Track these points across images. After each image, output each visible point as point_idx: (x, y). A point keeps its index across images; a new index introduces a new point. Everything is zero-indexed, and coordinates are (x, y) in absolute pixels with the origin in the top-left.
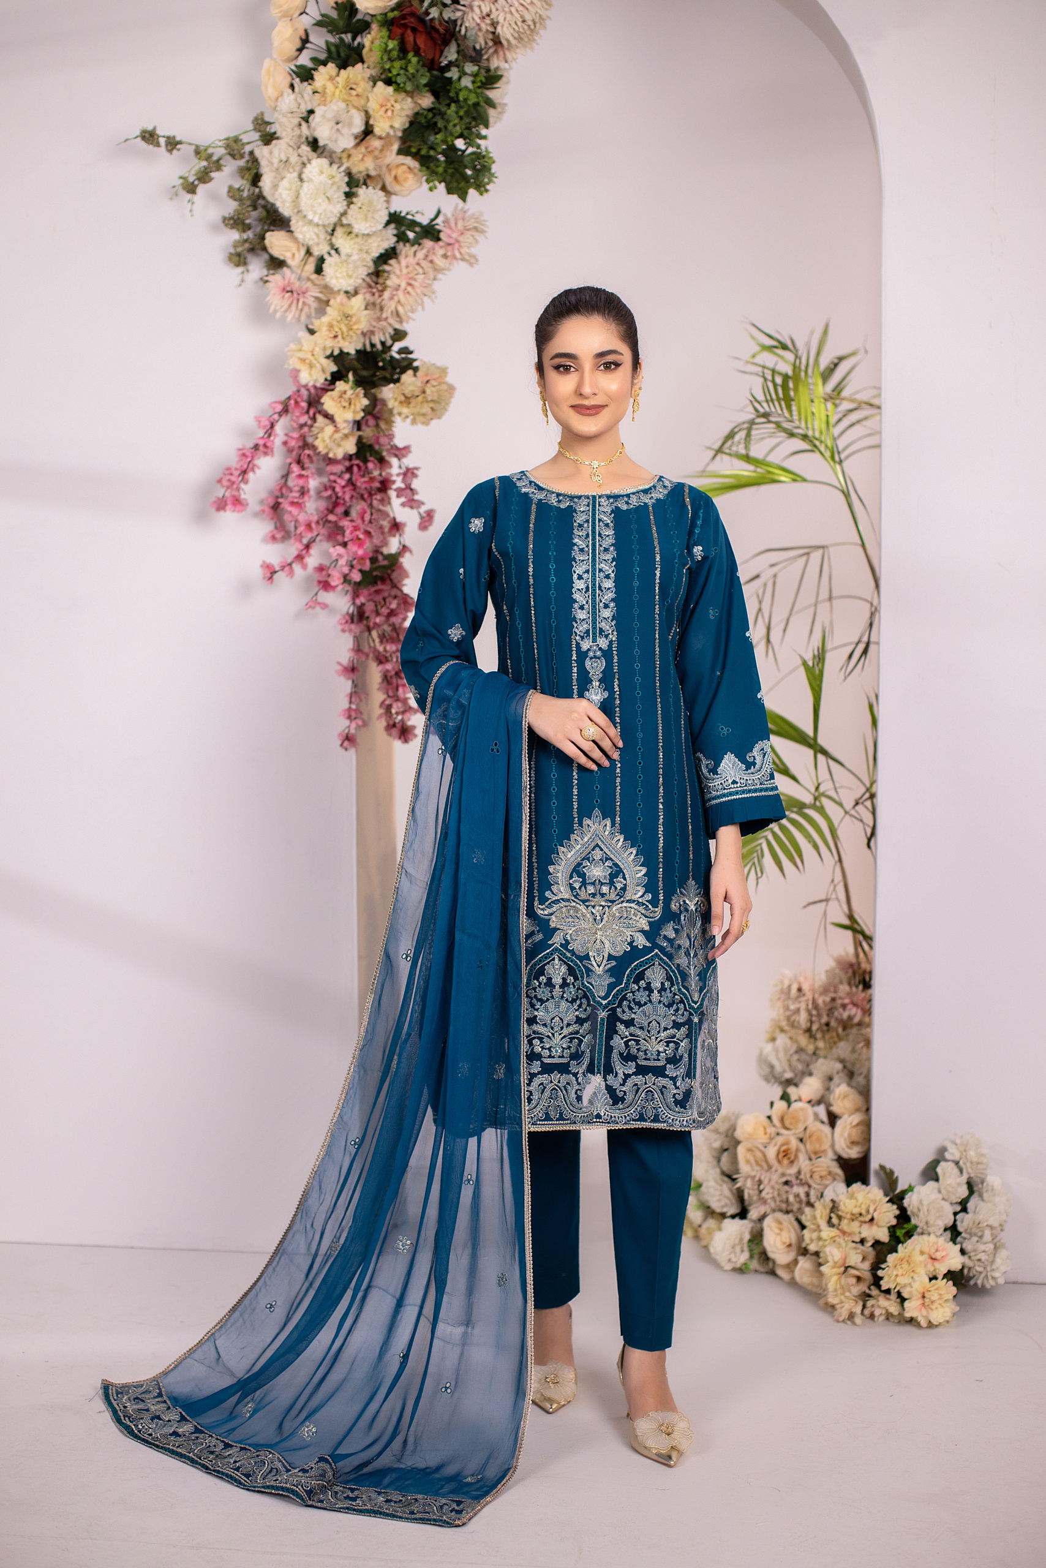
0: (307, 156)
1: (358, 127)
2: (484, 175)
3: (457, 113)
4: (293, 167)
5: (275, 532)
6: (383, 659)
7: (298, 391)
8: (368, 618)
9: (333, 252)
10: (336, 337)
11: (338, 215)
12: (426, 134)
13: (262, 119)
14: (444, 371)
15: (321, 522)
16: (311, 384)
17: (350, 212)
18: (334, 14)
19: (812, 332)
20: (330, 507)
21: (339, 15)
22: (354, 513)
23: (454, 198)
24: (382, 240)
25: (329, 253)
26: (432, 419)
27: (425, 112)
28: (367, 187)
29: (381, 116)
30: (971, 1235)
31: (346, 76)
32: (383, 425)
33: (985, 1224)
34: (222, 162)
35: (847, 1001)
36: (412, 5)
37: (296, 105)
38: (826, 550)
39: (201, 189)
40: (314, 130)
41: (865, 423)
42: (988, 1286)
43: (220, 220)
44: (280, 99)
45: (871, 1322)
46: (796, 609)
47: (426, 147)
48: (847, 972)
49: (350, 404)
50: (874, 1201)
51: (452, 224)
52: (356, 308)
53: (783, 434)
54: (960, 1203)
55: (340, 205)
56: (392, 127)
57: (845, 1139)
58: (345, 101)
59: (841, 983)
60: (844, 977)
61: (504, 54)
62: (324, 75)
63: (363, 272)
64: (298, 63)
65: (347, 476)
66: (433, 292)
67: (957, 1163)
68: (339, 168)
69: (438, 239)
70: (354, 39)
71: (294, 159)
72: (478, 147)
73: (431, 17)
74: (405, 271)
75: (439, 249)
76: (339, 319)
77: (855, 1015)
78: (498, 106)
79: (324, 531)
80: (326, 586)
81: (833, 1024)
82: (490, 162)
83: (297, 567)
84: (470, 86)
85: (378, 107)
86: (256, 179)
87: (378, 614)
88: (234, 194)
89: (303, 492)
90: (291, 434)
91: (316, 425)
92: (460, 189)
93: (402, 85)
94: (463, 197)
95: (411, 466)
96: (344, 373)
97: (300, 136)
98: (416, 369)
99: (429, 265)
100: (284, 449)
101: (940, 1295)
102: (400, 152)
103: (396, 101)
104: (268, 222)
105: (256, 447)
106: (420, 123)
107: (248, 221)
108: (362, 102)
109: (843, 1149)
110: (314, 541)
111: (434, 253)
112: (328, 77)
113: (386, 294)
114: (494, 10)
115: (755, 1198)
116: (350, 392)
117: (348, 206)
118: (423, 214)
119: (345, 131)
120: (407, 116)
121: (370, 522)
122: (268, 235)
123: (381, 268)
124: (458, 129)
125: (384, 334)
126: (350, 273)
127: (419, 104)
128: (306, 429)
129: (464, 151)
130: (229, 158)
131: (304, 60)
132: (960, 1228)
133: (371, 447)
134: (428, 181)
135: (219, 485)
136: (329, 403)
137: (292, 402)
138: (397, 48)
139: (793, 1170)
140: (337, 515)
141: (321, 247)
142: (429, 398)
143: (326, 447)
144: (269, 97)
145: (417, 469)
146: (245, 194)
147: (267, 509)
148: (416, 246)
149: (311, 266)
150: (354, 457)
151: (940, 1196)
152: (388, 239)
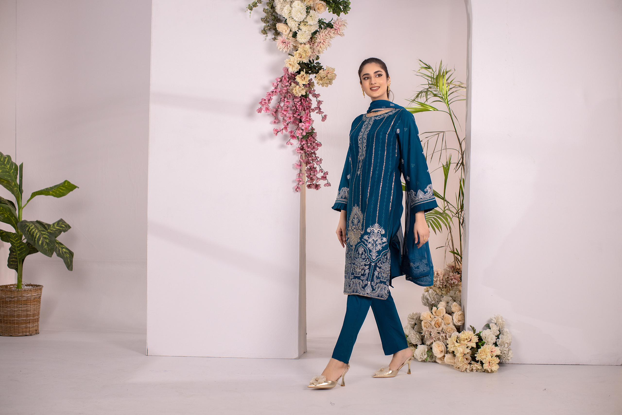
2: (346, 8)
4: (288, 3)
5: (274, 120)
6: (310, 163)
9: (300, 30)
10: (301, 58)
11: (303, 18)
14: (334, 70)
16: (292, 72)
17: (307, 18)
19: (437, 64)
23: (336, 15)
26: (329, 85)
28: (312, 10)
30: (502, 345)
32: (312, 87)
33: (505, 342)
35: (452, 278)
38: (445, 133)
39: (254, 9)
41: (457, 93)
43: (260, 19)
45: (472, 372)
46: (434, 152)
48: (452, 269)
49: (304, 79)
50: (470, 335)
51: (337, 23)
52: (307, 48)
53: (432, 95)
54: (497, 336)
55: (304, 15)
57: (457, 320)
59: (450, 272)
63: (309, 37)
66: (331, 44)
67: (496, 324)
68: (304, 3)
69: (332, 28)
74: (322, 37)
75: (332, 31)
76: (302, 52)
77: (456, 282)
80: (293, 137)
81: (448, 285)
82: (349, 4)
86: (273, 6)
87: (308, 148)
88: (265, 11)
89: (288, 107)
90: (283, 88)
91: (292, 86)
92: (338, 12)
94: (338, 15)
95: (320, 100)
96: (302, 69)
98: (324, 69)
99: (329, 36)
101: (495, 361)
104: (277, 20)
105: (273, 92)
107: (268, 20)
109: (456, 322)
110: (289, 123)
111: (330, 32)
113: (316, 44)
115: (429, 338)
116: (304, 75)
117: (307, 16)
118: (327, 20)
122: (277, 24)
123: (314, 36)
125: (313, 57)
126: (305, 37)
128: (288, 87)
132: (498, 343)
134: (328, 9)
135: (260, 104)
136: (298, 79)
137: (284, 78)
139: (440, 329)
141: (296, 29)
142: (329, 78)
143: (296, 92)
145: (322, 101)
146: (269, 11)
147: (273, 113)
148: (325, 30)
149: (291, 35)
150: (304, 96)
151: (491, 333)
152: (316, 28)
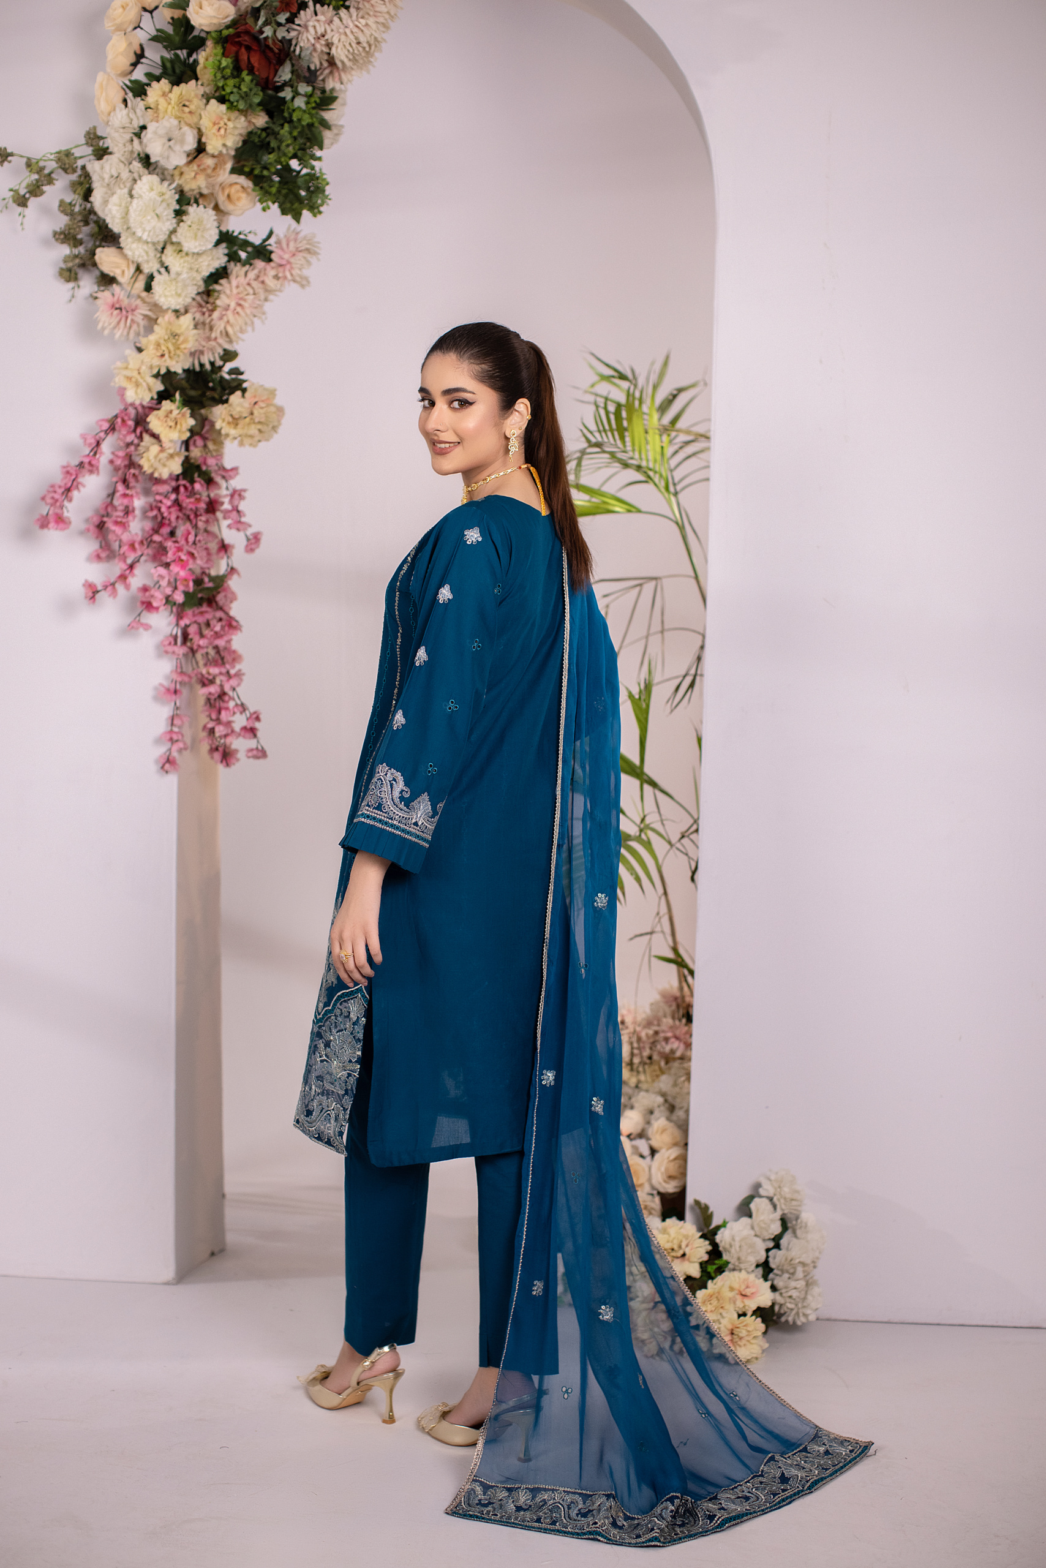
0: (139, 173)
1: (191, 144)
2: (317, 197)
3: (290, 133)
4: (124, 183)
5: (100, 551)
6: (206, 682)
7: (126, 409)
8: (191, 640)
9: (163, 270)
10: (163, 356)
11: (168, 233)
12: (260, 154)
13: (95, 134)
14: (272, 393)
15: (145, 542)
16: (137, 403)
17: (179, 230)
18: (170, 30)
19: (653, 363)
20: (156, 527)
21: (174, 30)
22: (179, 533)
23: (289, 218)
24: (212, 259)
25: (159, 272)
26: (259, 441)
27: (259, 132)
28: (198, 205)
29: (214, 134)
30: (783, 1271)
31: (179, 93)
32: (211, 446)
33: (797, 1261)
34: (53, 175)
35: (669, 1034)
36: (247, 23)
37: (128, 121)
38: (659, 581)
39: (33, 202)
40: (146, 146)
41: (701, 456)
42: (799, 1323)
43: (51, 234)
44: (112, 114)
47: (259, 166)
48: (670, 1006)
49: (176, 423)
50: (686, 1237)
51: (284, 246)
52: (184, 327)
53: (617, 465)
54: (773, 1239)
55: (169, 223)
56: (224, 145)
57: (662, 1174)
58: (177, 117)
59: (665, 1016)
60: (668, 1011)
61: (340, 75)
62: (157, 91)
63: (192, 291)
64: (133, 78)
65: (173, 496)
66: (264, 313)
67: (771, 1199)
68: (170, 185)
69: (270, 260)
70: (190, 55)
71: (125, 175)
72: (313, 168)
73: (264, 35)
74: (235, 291)
75: (270, 270)
76: (166, 337)
77: (678, 1048)
78: (333, 128)
79: (150, 551)
80: (148, 606)
81: (655, 1057)
82: (324, 183)
83: (120, 587)
84: (303, 106)
85: (211, 125)
86: (87, 194)
87: (202, 636)
88: (65, 208)
89: (128, 511)
90: (117, 453)
91: (142, 444)
92: (293, 210)
93: (235, 104)
94: (297, 217)
95: (238, 487)
96: (172, 391)
97: (132, 152)
98: (244, 391)
99: (260, 285)
100: (110, 467)
101: (748, 1331)
102: (233, 171)
103: (229, 120)
104: (100, 238)
105: (81, 465)
106: (253, 142)
107: (79, 236)
108: (195, 119)
109: (660, 1183)
110: (138, 561)
111: (265, 274)
112: (161, 93)
113: (216, 315)
114: (329, 31)
116: (176, 412)
117: (178, 224)
118: (255, 234)
119: (177, 148)
120: (241, 135)
121: (194, 543)
122: (98, 251)
123: (211, 288)
124: (291, 149)
125: (213, 353)
126: (179, 291)
127: (254, 124)
128: (132, 448)
129: (299, 172)
130: (60, 171)
131: (139, 74)
132: (772, 1265)
133: (198, 468)
134: (261, 201)
135: (43, 503)
136: (155, 422)
137: (119, 420)
138: (231, 66)
140: (162, 536)
141: (151, 264)
142: (257, 420)
143: (152, 466)
144: (102, 111)
145: (245, 491)
146: (77, 209)
147: (92, 528)
148: (247, 267)
149: (141, 284)
150: (181, 477)
151: (753, 1233)
152: (218, 258)
